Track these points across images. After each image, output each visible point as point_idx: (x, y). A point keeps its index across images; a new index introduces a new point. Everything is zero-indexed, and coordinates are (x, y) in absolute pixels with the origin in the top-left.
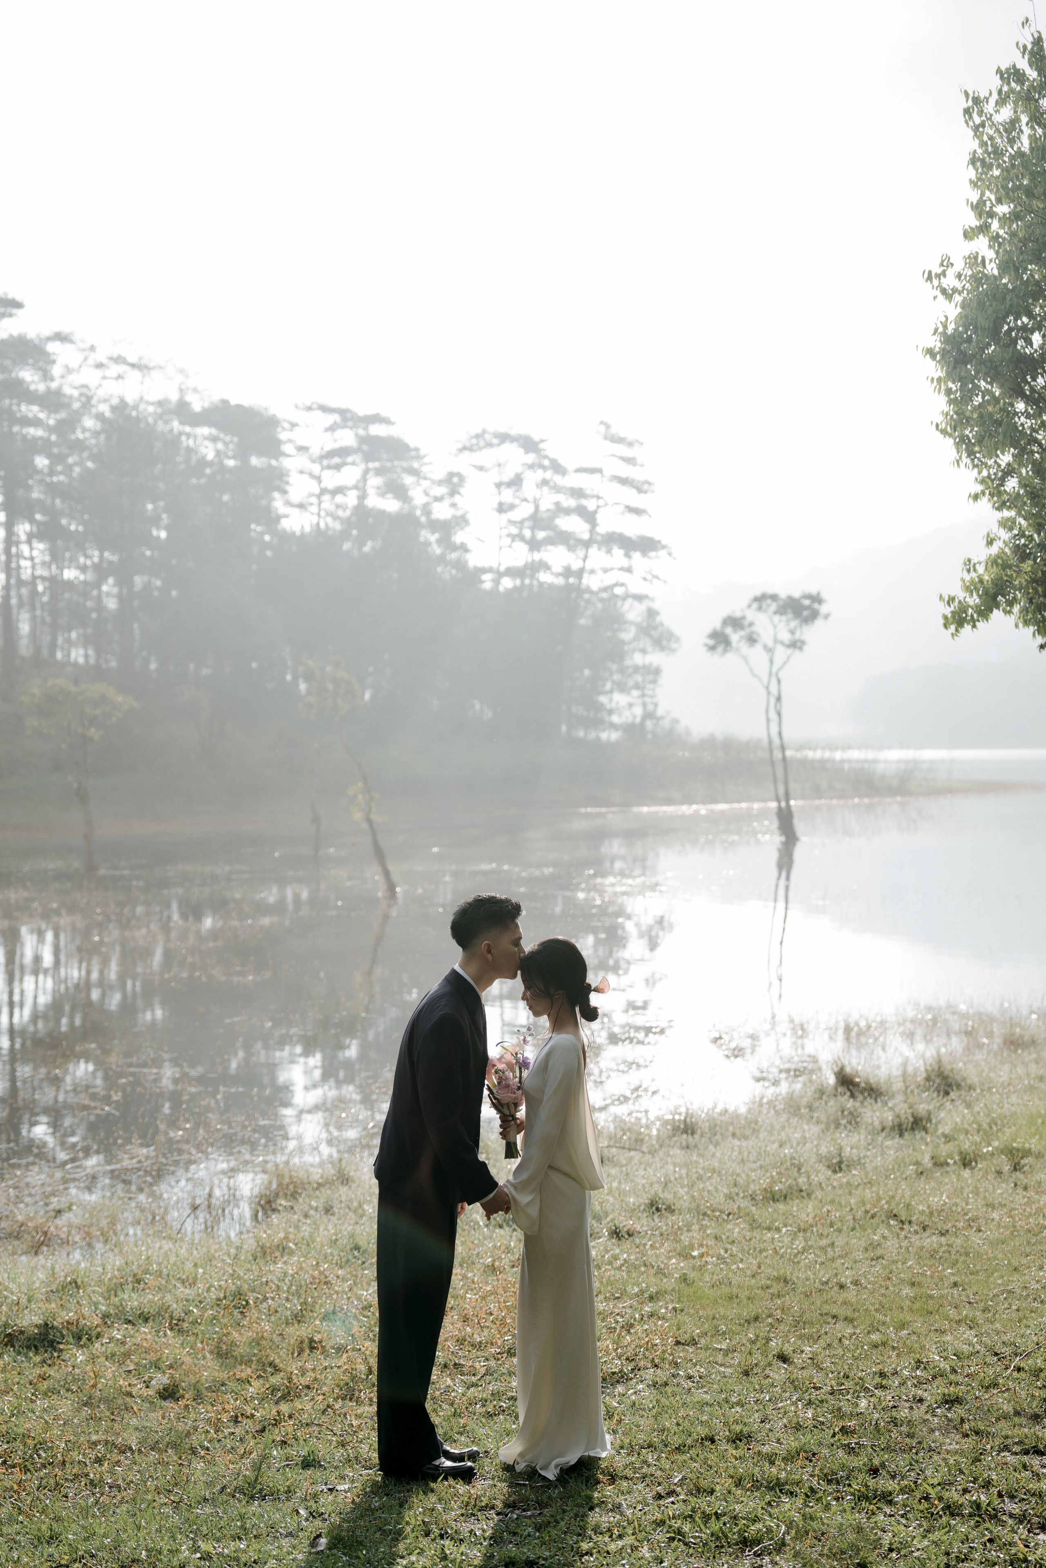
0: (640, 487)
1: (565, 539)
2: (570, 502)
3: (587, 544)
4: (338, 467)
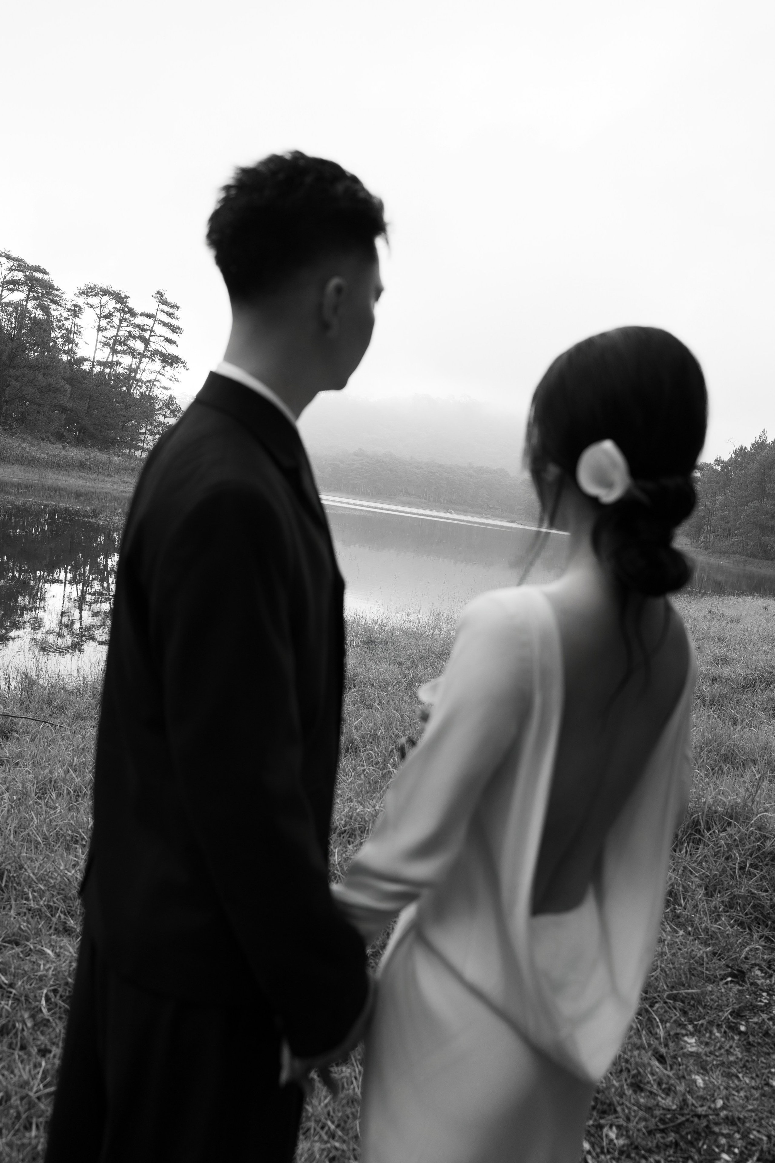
0: (175, 330)
1: (132, 352)
2: (136, 332)
3: (142, 356)
4: (12, 290)
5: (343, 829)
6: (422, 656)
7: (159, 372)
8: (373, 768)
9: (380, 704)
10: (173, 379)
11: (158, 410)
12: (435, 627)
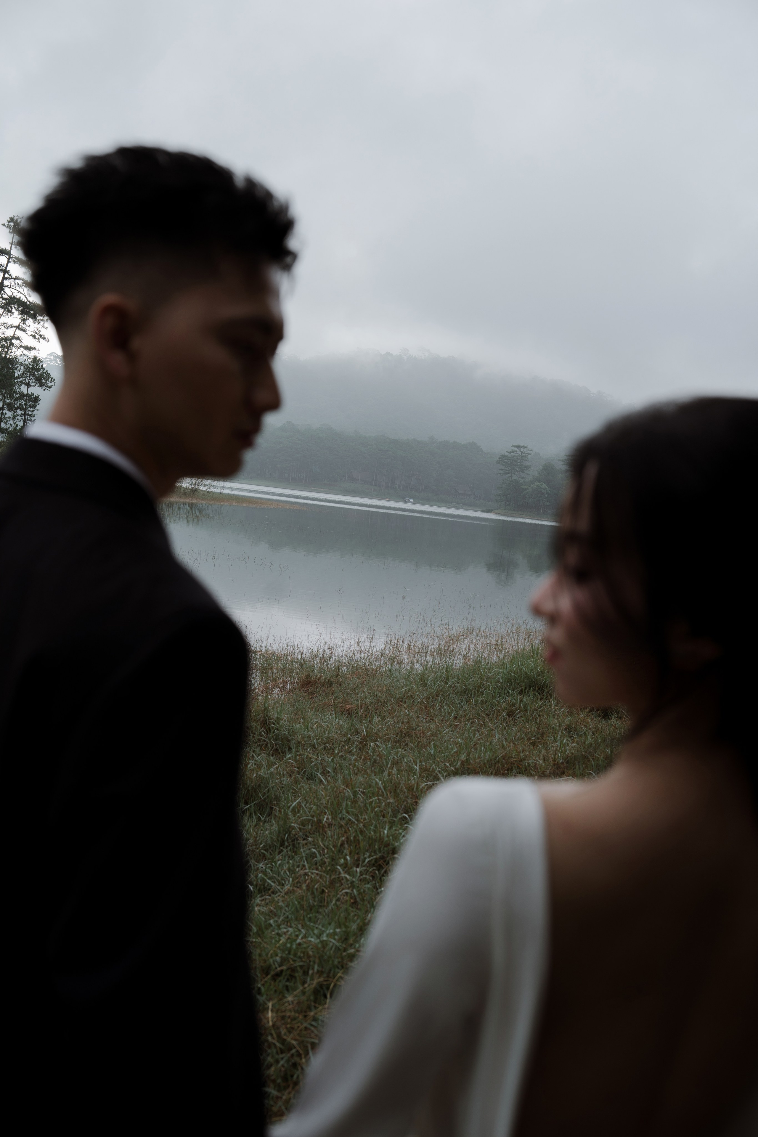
5: (279, 969)
6: (378, 701)
7: (18, 327)
8: (316, 872)
9: (325, 773)
10: (37, 336)
11: (18, 378)
12: (393, 659)
